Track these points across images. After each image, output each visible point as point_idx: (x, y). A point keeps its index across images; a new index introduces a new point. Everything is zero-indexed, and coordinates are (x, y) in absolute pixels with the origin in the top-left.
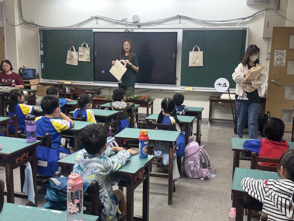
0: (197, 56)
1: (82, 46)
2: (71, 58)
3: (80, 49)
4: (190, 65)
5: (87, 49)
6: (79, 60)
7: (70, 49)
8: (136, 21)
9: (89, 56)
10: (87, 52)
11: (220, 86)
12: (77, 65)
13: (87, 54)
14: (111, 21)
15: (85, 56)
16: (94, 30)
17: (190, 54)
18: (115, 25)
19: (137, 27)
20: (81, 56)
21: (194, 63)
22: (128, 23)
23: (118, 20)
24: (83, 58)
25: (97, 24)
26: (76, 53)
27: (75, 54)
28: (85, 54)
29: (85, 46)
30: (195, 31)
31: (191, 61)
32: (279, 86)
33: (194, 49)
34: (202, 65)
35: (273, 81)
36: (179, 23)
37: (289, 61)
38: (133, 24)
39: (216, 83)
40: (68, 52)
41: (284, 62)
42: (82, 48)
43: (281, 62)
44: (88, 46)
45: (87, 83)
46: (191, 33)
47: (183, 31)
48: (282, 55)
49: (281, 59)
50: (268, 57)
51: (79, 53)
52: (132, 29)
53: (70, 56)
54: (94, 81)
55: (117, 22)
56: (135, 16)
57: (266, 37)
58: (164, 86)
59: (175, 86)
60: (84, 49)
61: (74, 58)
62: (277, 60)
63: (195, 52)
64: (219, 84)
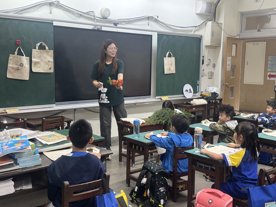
1: (37, 48)
2: (20, 67)
3: (34, 52)
4: (166, 72)
5: (46, 53)
6: (33, 70)
7: (16, 53)
8: (106, 16)
9: (52, 65)
10: (46, 58)
11: (188, 92)
12: (28, 78)
13: (46, 60)
14: (75, 12)
15: (42, 63)
16: (55, 23)
18: (78, 18)
19: (112, 25)
20: (37, 63)
21: (170, 70)
22: (97, 18)
23: (83, 12)
24: (39, 67)
25: (51, 13)
26: (26, 59)
28: (41, 60)
29: (42, 48)
30: (168, 36)
31: (167, 68)
32: (228, 88)
33: (167, 55)
34: (174, 72)
35: (226, 84)
36: (147, 25)
37: (232, 66)
38: (102, 20)
39: (184, 90)
40: (11, 57)
41: (230, 67)
42: (37, 51)
43: (229, 67)
44: (48, 49)
45: (45, 108)
46: (165, 37)
47: (158, 34)
48: (230, 61)
49: (229, 65)
50: (209, 63)
51: (33, 59)
52: (101, 27)
53: (17, 65)
54: (56, 102)
55: (81, 15)
56: (107, 10)
57: (212, 45)
58: (141, 98)
59: (150, 97)
60: (41, 52)
61: (25, 67)
62: (228, 65)
63: (169, 58)
64: (186, 90)
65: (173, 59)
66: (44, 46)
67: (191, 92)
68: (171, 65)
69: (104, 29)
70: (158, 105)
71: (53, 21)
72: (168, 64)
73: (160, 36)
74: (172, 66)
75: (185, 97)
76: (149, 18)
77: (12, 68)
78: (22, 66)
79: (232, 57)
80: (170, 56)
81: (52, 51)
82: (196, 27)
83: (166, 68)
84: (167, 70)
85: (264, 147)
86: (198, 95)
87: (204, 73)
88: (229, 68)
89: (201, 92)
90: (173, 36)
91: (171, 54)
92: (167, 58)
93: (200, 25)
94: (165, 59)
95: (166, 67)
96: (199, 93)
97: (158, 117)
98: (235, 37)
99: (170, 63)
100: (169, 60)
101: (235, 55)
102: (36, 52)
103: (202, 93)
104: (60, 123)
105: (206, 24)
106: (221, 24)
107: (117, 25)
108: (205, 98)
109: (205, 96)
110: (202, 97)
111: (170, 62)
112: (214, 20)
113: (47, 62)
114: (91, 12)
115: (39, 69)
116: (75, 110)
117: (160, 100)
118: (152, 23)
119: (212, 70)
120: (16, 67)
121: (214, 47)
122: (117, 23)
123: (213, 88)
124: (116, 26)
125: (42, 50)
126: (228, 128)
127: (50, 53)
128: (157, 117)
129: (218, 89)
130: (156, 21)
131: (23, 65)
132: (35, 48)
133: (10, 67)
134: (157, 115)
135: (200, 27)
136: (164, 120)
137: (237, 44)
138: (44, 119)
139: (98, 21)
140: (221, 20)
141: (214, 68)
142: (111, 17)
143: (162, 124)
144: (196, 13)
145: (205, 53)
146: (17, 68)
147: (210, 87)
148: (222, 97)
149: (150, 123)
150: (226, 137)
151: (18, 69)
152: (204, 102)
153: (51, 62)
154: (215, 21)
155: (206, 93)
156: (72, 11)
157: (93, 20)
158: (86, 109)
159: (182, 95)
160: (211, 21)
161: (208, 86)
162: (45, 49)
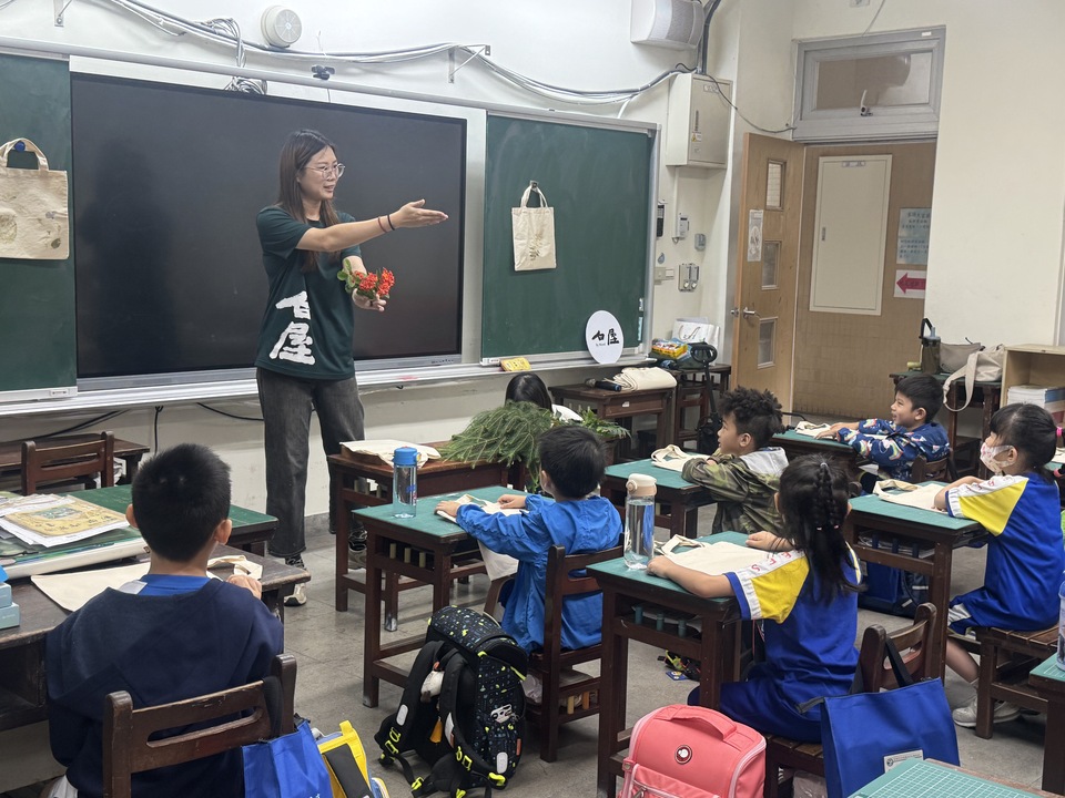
0: (542, 225)
1: (3, 159)
4: (520, 264)
5: (37, 182)
8: (285, 38)
9: (62, 230)
10: (36, 200)
11: (602, 342)
13: (41, 211)
14: (157, 22)
15: (20, 222)
16: (77, 65)
17: (514, 217)
18: (169, 46)
19: (310, 76)
21: (534, 255)
22: (246, 47)
24: (12, 239)
25: (59, 23)
28: (20, 209)
30: (526, 124)
31: (523, 247)
32: (753, 326)
33: (525, 197)
34: (552, 264)
35: (746, 311)
36: (448, 80)
37: (765, 243)
38: (267, 55)
39: (590, 333)
41: (760, 247)
42: (3, 172)
43: (757, 250)
44: (46, 164)
45: (36, 401)
46: (513, 130)
47: (488, 116)
48: (758, 225)
49: (757, 240)
50: (682, 233)
52: (264, 81)
54: (79, 377)
55: (184, 33)
56: (287, 15)
57: (691, 163)
58: (423, 362)
59: (459, 361)
60: (17, 177)
62: (752, 242)
63: (533, 210)
64: (598, 334)
65: (547, 214)
66: (33, 154)
67: (615, 341)
68: (540, 236)
69: (274, 90)
70: (491, 390)
71: (67, 55)
72: (529, 234)
73: (499, 123)
74: (544, 241)
75: (592, 359)
76: (453, 54)
79: (765, 209)
80: (534, 202)
81: (64, 173)
82: (634, 92)
83: (520, 247)
84: (522, 256)
85: (880, 546)
86: (642, 352)
87: (664, 270)
88: (758, 252)
89: (655, 342)
90: (549, 126)
91: (538, 194)
92: (524, 208)
93: (648, 87)
94: (518, 215)
95: (521, 245)
96: (645, 347)
97: (490, 435)
98: (778, 136)
99: (536, 229)
100: (533, 217)
101: (777, 204)
103: (658, 347)
104: (95, 461)
105: (670, 83)
106: (728, 84)
107: (326, 78)
108: (667, 362)
109: (668, 357)
110: (658, 360)
111: (534, 224)
112: (700, 69)
113: (43, 216)
114: (224, 24)
115: (8, 246)
116: (158, 408)
117: (495, 371)
118: (464, 72)
119: (694, 258)
121: (701, 171)
122: (327, 69)
123: (699, 325)
124: (325, 82)
125: (21, 171)
126: (752, 477)
127: (54, 182)
128: (486, 438)
129: (714, 330)
130: (482, 64)
134: (486, 430)
135: (648, 93)
136: (511, 447)
137: (785, 163)
138: (32, 448)
139: (250, 58)
140: (729, 71)
141: (703, 250)
142: (305, 45)
143: (505, 462)
144: (635, 40)
145: (666, 191)
147: (684, 324)
148: (729, 363)
149: (459, 460)
150: (743, 512)
152: (662, 378)
153: (58, 218)
154: (703, 72)
155: (671, 346)
156: (147, 16)
157: (232, 53)
158: (203, 405)
159: (580, 354)
160: (691, 71)
161: (679, 320)
162: (34, 164)
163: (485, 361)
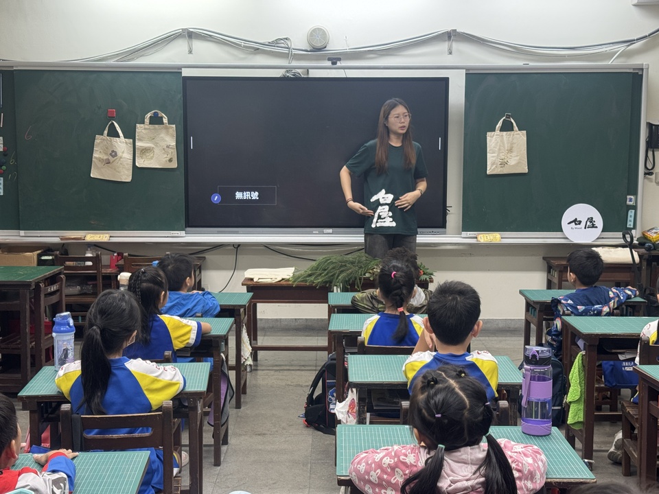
0: (512, 144)
1: (147, 120)
2: (110, 158)
3: (140, 129)
4: (492, 169)
5: (164, 131)
6: (137, 164)
7: (106, 132)
9: (173, 153)
10: (163, 140)
11: (578, 226)
12: (129, 179)
13: (164, 144)
14: (240, 45)
15: (157, 151)
17: (488, 138)
18: (251, 56)
20: (145, 151)
21: (503, 164)
22: (294, 52)
23: (260, 42)
24: (152, 158)
25: (190, 52)
26: (126, 143)
27: (125, 145)
28: (156, 144)
29: (156, 120)
31: (494, 159)
33: (500, 124)
34: (524, 170)
36: (447, 53)
38: (310, 54)
39: (565, 220)
40: (98, 139)
42: (146, 127)
44: (167, 122)
47: (467, 74)
51: (138, 144)
52: (308, 70)
53: (106, 154)
54: (186, 227)
55: (258, 49)
56: (317, 32)
59: (445, 233)
60: (155, 129)
61: (121, 158)
63: (505, 133)
64: (575, 221)
65: (519, 138)
66: (162, 117)
67: (593, 226)
68: (510, 151)
69: (314, 74)
72: (499, 149)
74: (514, 154)
75: (567, 238)
76: (451, 36)
77: (100, 160)
78: (113, 156)
80: (507, 127)
81: (174, 126)
82: (631, 42)
83: (491, 157)
84: (493, 164)
90: (523, 76)
91: (511, 122)
92: (497, 132)
93: (646, 37)
94: (492, 137)
95: (493, 157)
96: (636, 233)
99: (507, 146)
100: (505, 138)
102: (145, 129)
107: (336, 63)
111: (506, 143)
113: (165, 147)
114: (281, 41)
115: (149, 162)
116: (238, 245)
120: (105, 157)
122: (338, 58)
125: (157, 126)
127: (171, 130)
131: (116, 155)
132: (143, 122)
133: (96, 158)
146: (106, 159)
151: (108, 162)
153: (172, 148)
156: (234, 43)
157: (285, 56)
162: (162, 123)
163: (464, 234)
